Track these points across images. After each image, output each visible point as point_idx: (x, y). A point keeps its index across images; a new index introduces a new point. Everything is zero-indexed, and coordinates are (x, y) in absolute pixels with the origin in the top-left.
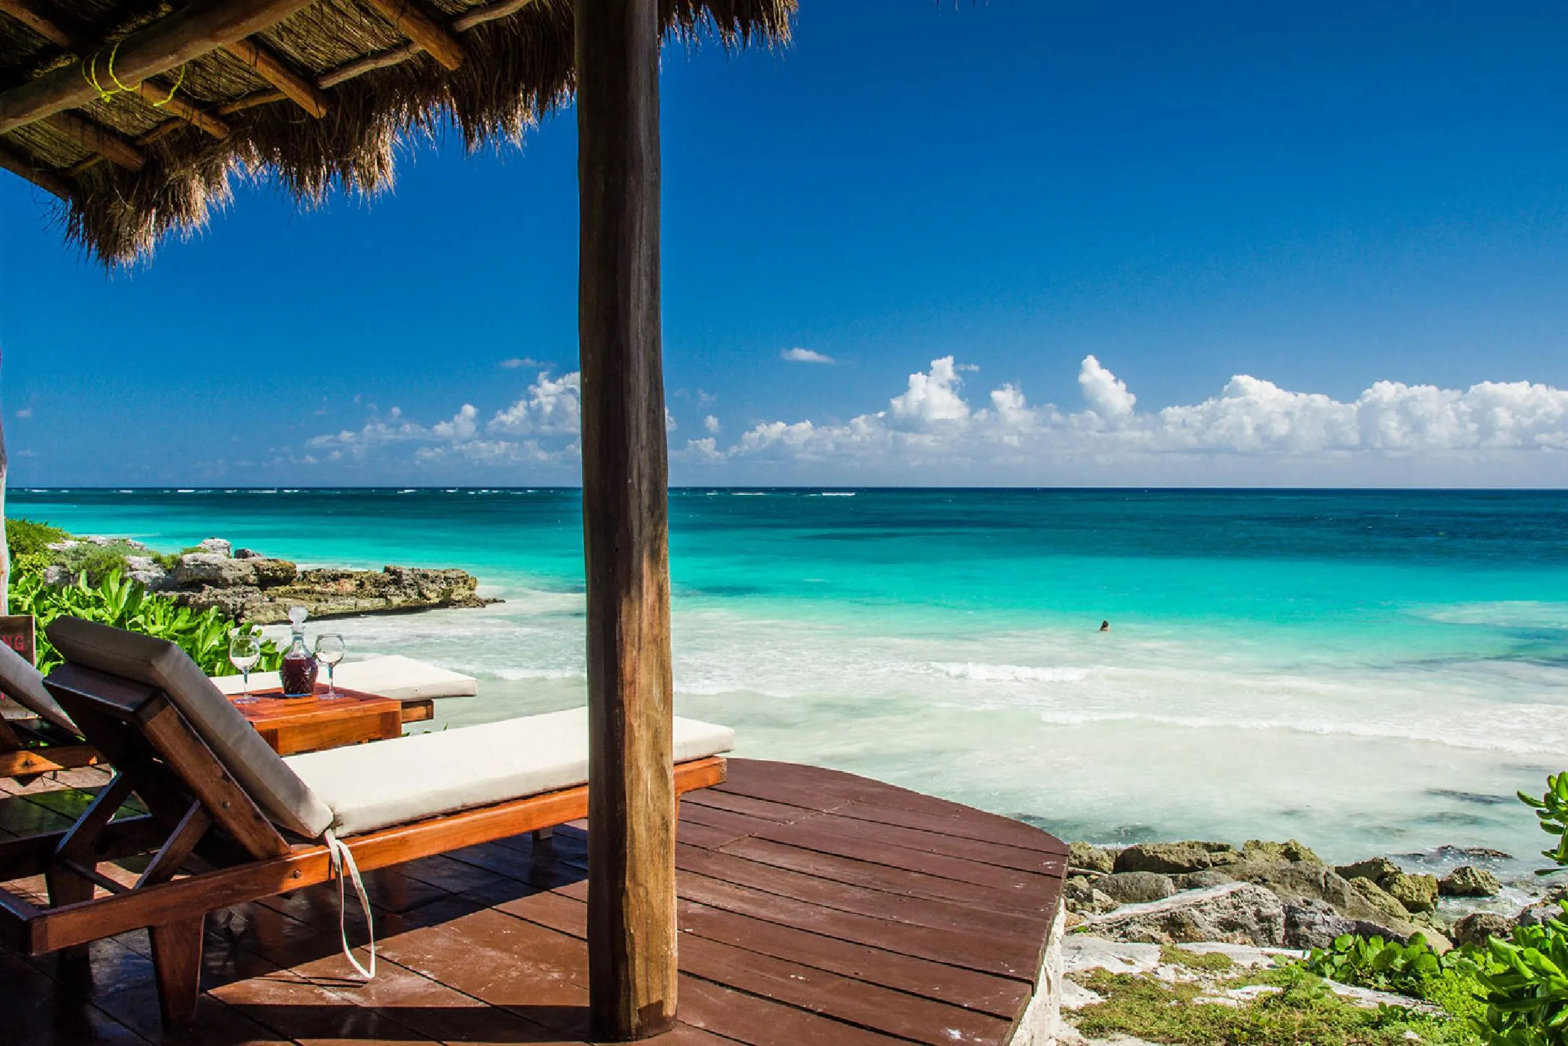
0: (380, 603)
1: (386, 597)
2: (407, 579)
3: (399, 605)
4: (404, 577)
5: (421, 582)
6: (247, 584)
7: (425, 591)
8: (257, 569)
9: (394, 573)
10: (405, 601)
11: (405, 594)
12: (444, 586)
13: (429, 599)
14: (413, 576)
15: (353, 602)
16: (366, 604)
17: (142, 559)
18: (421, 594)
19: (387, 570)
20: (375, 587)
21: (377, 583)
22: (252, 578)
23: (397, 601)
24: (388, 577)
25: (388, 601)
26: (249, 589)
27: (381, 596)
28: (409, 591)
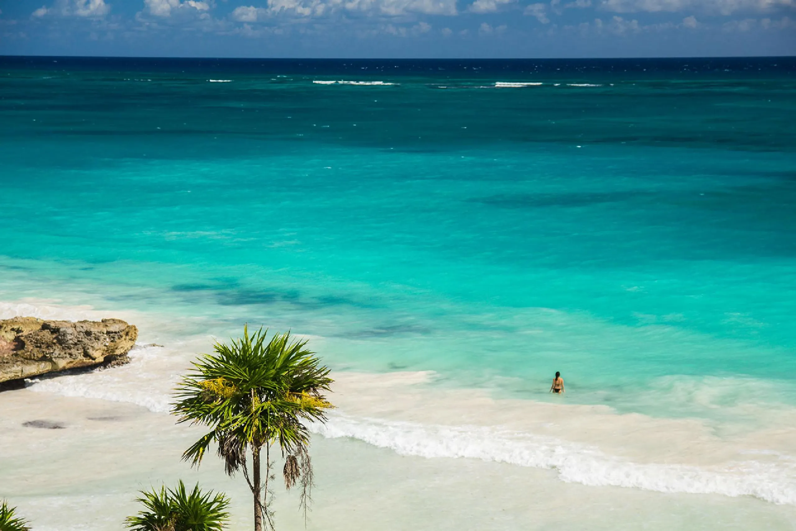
0: (45, 367)
1: (50, 360)
2: (71, 338)
3: (64, 367)
4: (69, 337)
5: (85, 341)
7: (90, 351)
10: (71, 362)
11: (71, 355)
12: (108, 342)
13: (94, 359)
14: (76, 334)
15: (19, 368)
18: (86, 355)
20: (37, 347)
23: (62, 364)
24: (47, 336)
25: (54, 363)
27: (44, 359)
28: (73, 351)
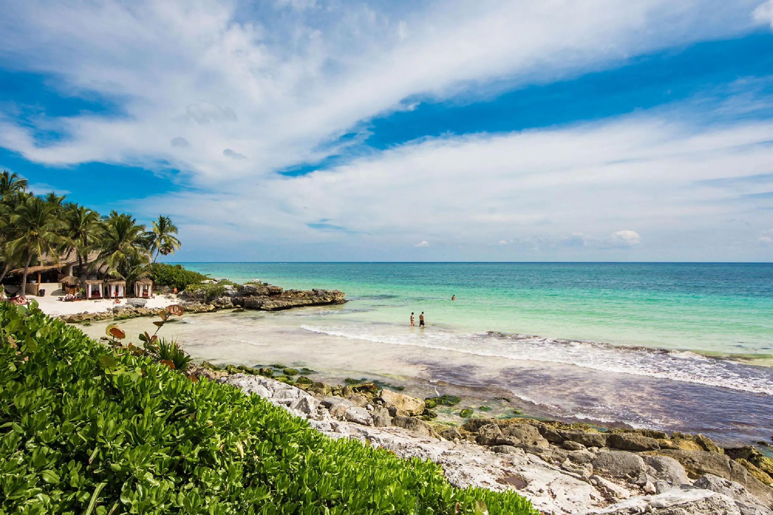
6: (265, 295)
8: (269, 290)
9: (315, 291)
16: (305, 302)
17: (230, 286)
19: (313, 290)
21: (309, 295)
22: (267, 293)
26: (265, 296)
